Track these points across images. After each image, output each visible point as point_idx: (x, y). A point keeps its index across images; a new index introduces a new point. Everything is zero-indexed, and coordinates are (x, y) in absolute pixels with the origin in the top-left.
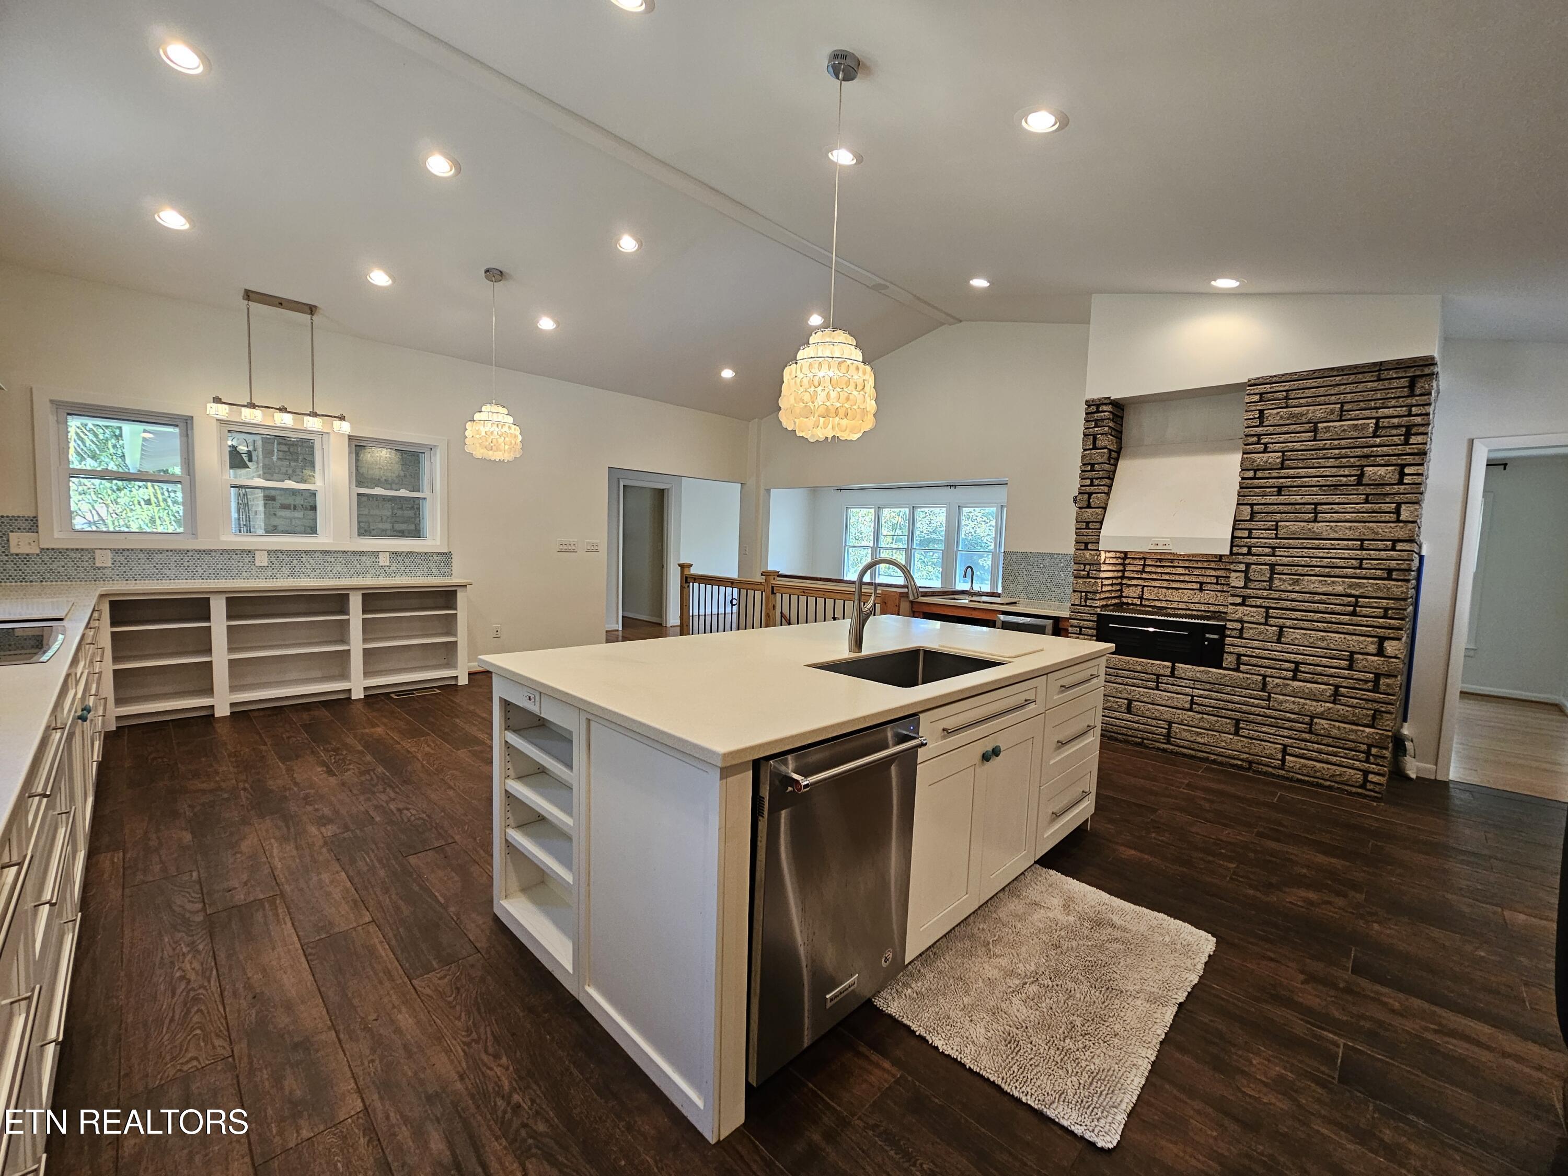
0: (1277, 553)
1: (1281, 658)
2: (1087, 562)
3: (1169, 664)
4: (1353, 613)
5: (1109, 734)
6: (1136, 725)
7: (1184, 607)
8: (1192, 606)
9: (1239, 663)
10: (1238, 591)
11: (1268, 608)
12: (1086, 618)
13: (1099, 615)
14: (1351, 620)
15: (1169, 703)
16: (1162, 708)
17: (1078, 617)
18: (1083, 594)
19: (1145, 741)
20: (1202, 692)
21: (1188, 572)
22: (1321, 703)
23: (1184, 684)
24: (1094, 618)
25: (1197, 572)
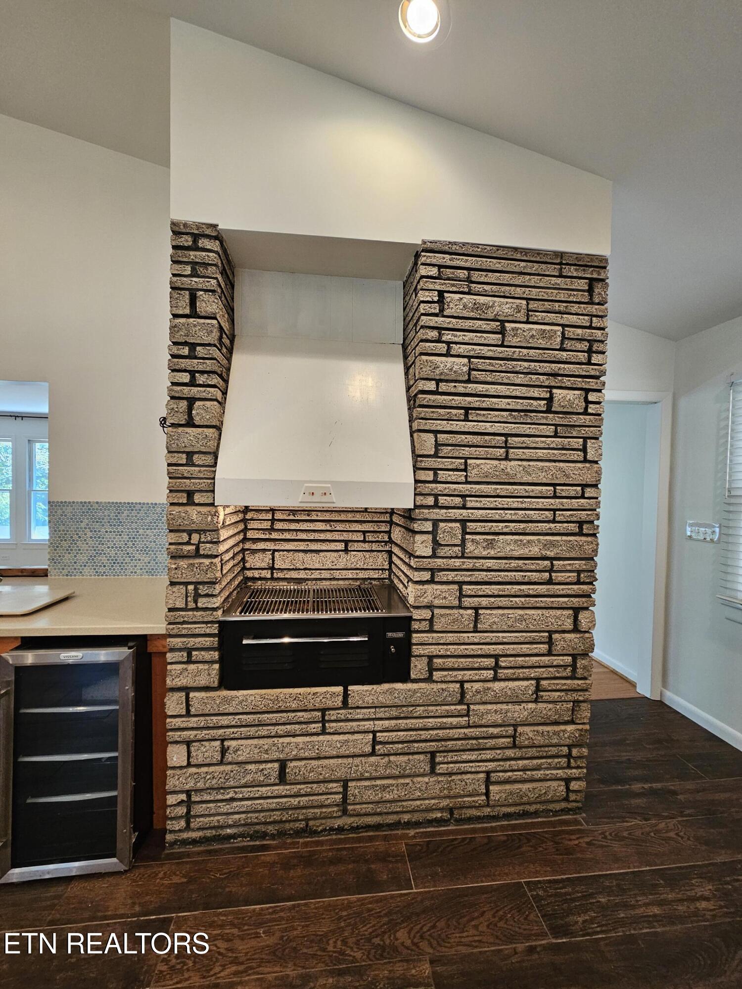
0: (469, 505)
1: (479, 652)
2: (194, 527)
3: (340, 689)
4: (550, 582)
5: (252, 830)
6: (295, 801)
7: (328, 576)
8: (337, 574)
9: (431, 669)
10: (426, 563)
11: (460, 584)
12: (197, 631)
13: (222, 624)
14: (548, 590)
15: (342, 751)
16: (332, 761)
17: (184, 632)
18: (191, 587)
19: (311, 823)
20: (386, 723)
21: (329, 528)
22: (523, 705)
23: (361, 717)
24: (215, 629)
25: (340, 527)
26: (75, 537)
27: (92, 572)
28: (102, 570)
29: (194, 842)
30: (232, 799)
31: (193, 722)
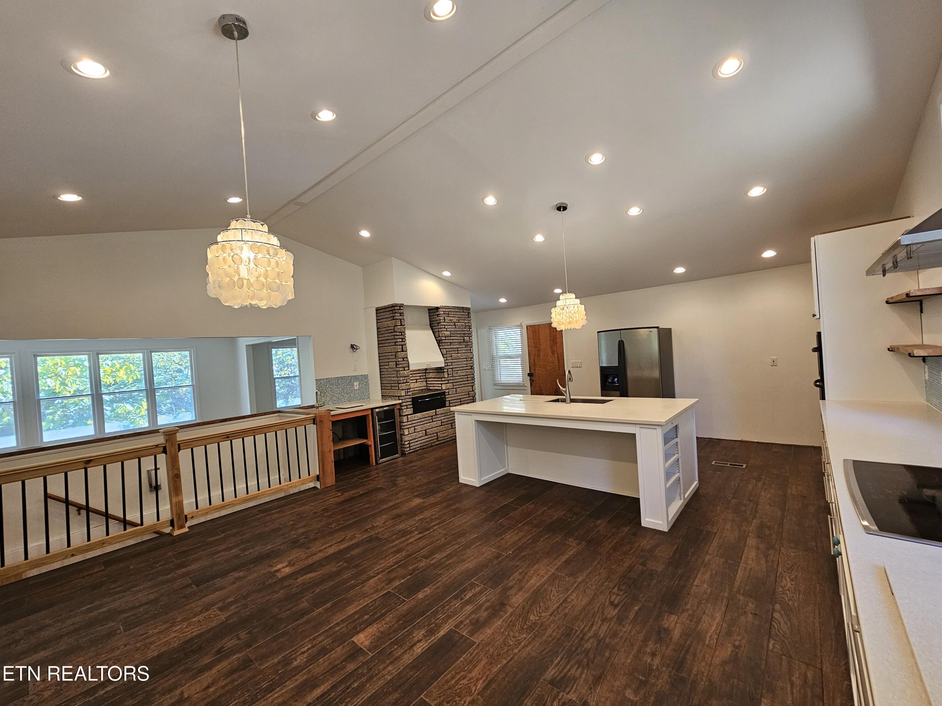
0: (453, 365)
2: (406, 376)
3: (435, 411)
4: (468, 380)
5: (421, 448)
8: (415, 389)
9: (450, 403)
10: (447, 379)
11: (453, 383)
12: (408, 401)
13: (412, 398)
15: (436, 426)
16: (434, 428)
17: (405, 401)
18: (406, 390)
19: (432, 444)
20: (443, 417)
23: (439, 417)
24: (411, 400)
25: (414, 375)
26: (325, 391)
27: (332, 403)
28: (335, 402)
29: (412, 453)
30: (417, 441)
31: (409, 423)
